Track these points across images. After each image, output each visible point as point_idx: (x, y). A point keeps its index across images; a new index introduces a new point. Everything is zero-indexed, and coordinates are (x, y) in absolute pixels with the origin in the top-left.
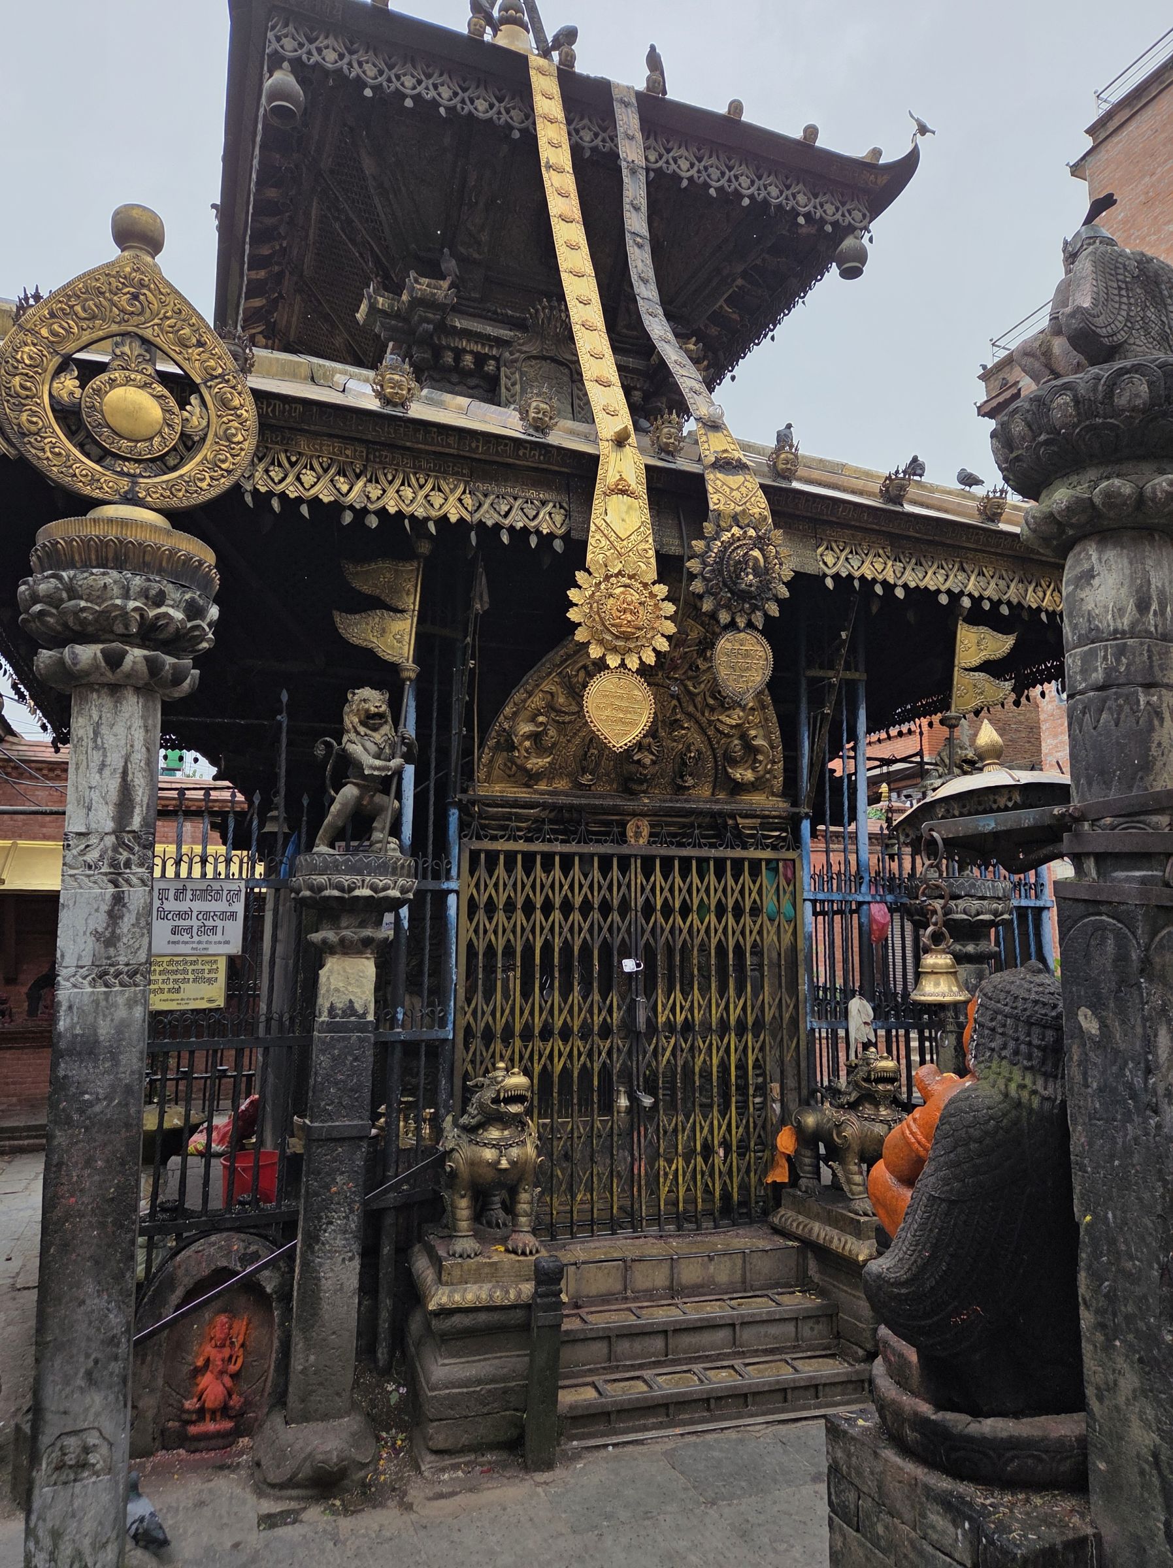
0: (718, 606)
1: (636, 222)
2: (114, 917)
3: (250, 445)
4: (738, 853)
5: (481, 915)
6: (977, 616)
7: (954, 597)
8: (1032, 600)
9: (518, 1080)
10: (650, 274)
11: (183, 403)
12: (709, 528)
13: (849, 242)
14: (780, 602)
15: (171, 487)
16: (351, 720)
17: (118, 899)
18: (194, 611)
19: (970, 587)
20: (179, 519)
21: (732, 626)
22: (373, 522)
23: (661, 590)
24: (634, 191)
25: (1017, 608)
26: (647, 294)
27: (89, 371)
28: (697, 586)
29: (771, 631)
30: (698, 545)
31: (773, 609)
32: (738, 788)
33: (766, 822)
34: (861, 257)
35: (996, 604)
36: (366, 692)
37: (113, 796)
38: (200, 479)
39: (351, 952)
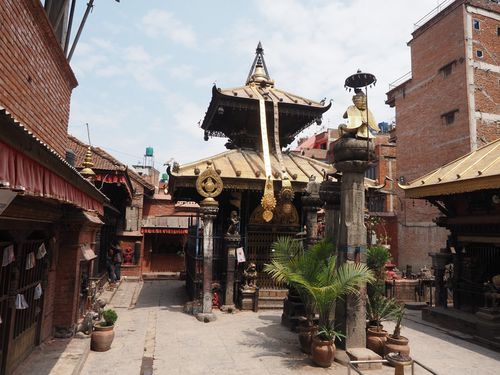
0: (283, 200)
11: (215, 184)
12: (282, 189)
15: (214, 195)
16: (232, 215)
20: (215, 199)
21: (286, 203)
23: (274, 198)
28: (280, 197)
30: (280, 192)
31: (292, 200)
32: (290, 222)
36: (234, 212)
38: (217, 193)
39: (232, 247)
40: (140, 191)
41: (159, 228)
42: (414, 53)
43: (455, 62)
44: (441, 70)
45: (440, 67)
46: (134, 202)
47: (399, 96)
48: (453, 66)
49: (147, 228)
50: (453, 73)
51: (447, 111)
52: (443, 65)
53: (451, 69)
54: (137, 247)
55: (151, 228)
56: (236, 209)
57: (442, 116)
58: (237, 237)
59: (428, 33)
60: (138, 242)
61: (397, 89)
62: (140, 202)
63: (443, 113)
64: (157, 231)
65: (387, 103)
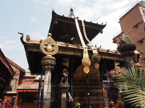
0: (94, 61)
1: (84, 31)
2: (48, 88)
3: (58, 50)
4: (97, 83)
5: (74, 89)
6: (116, 61)
7: (114, 60)
8: (121, 60)
9: (79, 104)
10: (86, 34)
11: (53, 47)
12: (93, 55)
13: (101, 31)
14: (100, 61)
15: (52, 53)
16: (63, 71)
17: (48, 87)
18: (54, 63)
19: (115, 59)
20: (53, 56)
21: (96, 63)
22: (66, 55)
23: (89, 60)
24: (84, 28)
25: (119, 60)
26: (86, 36)
27: (47, 45)
28: (92, 59)
29: (99, 63)
30: (92, 56)
31: (99, 61)
32: (96, 77)
33: (99, 80)
34: (102, 32)
35: (118, 60)
36: (65, 69)
37: (48, 78)
38: (54, 53)
39: (64, 92)
40: (18, 72)
41: (26, 89)
42: (121, 25)
43: (139, 23)
44: (133, 27)
45: (133, 26)
46: (15, 77)
47: (118, 39)
48: (139, 25)
49: (20, 89)
50: (139, 27)
51: (140, 40)
52: (134, 26)
53: (138, 26)
54: (14, 99)
55: (22, 89)
56: (66, 68)
57: (138, 42)
58: (67, 85)
59: (126, 17)
60: (15, 96)
61: (117, 37)
62: (17, 77)
63: (137, 41)
64: (25, 91)
65: (113, 42)
